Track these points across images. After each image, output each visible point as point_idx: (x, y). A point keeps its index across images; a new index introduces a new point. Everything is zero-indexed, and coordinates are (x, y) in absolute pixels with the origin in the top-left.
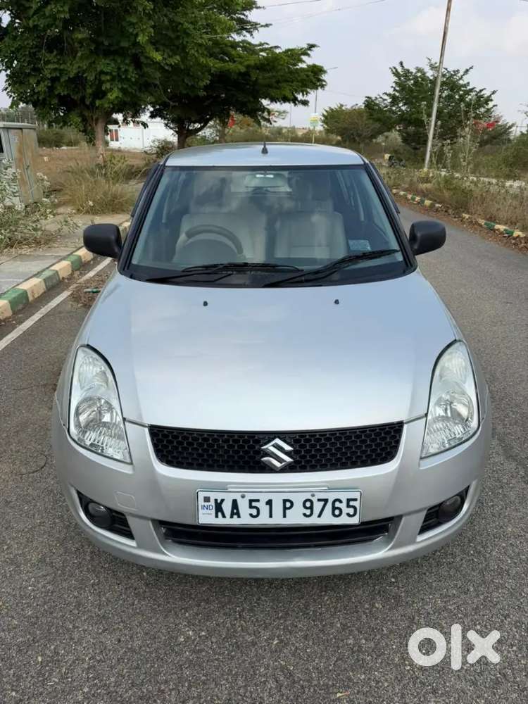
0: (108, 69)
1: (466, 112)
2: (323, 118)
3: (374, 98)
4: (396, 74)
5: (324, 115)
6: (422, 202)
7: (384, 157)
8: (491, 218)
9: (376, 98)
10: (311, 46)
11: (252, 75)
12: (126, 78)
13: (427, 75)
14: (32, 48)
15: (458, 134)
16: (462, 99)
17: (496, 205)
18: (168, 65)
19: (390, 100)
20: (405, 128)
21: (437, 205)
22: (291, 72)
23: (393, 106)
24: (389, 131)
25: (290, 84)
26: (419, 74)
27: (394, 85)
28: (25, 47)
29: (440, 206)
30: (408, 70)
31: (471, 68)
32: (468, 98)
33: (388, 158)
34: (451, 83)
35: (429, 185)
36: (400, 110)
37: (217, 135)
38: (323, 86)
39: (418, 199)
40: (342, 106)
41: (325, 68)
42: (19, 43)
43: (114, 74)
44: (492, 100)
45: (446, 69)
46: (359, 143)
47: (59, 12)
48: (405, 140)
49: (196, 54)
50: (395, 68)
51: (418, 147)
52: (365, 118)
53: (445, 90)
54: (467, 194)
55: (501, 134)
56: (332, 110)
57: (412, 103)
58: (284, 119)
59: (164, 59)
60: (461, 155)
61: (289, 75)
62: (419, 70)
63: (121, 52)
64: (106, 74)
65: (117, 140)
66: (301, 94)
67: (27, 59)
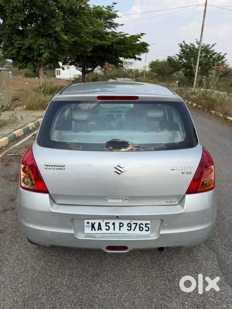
0: (43, 43)
1: (213, 63)
2: (149, 65)
3: (171, 57)
4: (181, 46)
5: (150, 64)
6: (192, 104)
7: (176, 82)
8: (225, 113)
9: (172, 57)
10: (142, 34)
11: (114, 46)
12: (52, 47)
13: (195, 47)
14: (9, 34)
15: (209, 73)
16: (211, 57)
17: (228, 107)
18: (71, 41)
19: (178, 58)
20: (186, 69)
21: (199, 106)
22: (133, 45)
23: (180, 60)
24: (178, 71)
25: (132, 50)
26: (192, 46)
27: (180, 51)
28: (6, 34)
29: (201, 106)
30: (187, 45)
31: (215, 44)
32: (214, 57)
33: (178, 83)
34: (206, 50)
35: (195, 97)
36: (183, 62)
37: (102, 73)
38: (147, 52)
39: (190, 103)
40: (158, 60)
41: (148, 44)
42: (3, 32)
43: (46, 45)
44: (224, 58)
45: (204, 44)
46: (165, 76)
47: (19, 17)
48: (185, 75)
49: (85, 36)
50: (181, 44)
51: (191, 78)
52: (168, 65)
53: (204, 53)
54: (213, 101)
55: (229, 72)
56: (153, 62)
57: (188, 59)
58: (131, 66)
59: (69, 38)
60: (211, 83)
61: (132, 46)
62: (191, 44)
63: (50, 36)
64: (42, 45)
65: (60, 75)
66: (137, 55)
67: (7, 39)
